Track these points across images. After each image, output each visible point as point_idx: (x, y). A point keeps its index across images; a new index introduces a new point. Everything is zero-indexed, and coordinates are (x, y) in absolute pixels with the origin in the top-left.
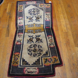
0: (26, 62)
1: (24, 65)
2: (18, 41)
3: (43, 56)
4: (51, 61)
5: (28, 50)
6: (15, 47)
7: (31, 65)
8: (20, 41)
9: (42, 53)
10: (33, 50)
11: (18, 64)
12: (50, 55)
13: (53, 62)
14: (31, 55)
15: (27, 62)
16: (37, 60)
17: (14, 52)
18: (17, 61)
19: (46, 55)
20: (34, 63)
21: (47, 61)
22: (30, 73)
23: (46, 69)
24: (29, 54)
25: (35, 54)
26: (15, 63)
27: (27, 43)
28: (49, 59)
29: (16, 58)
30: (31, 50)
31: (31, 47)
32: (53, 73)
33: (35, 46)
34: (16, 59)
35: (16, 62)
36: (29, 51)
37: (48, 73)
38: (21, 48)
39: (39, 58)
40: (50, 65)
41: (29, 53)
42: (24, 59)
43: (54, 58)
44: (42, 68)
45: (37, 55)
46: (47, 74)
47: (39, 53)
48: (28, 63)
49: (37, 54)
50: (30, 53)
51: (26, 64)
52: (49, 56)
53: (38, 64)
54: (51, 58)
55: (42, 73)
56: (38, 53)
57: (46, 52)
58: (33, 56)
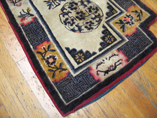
0: (81, 52)
1: (83, 61)
2: (23, 17)
3: (106, 18)
4: (131, 20)
5: (65, 23)
6: (24, 33)
7: (99, 53)
8: (29, 13)
9: (101, 15)
10: (77, 17)
11: (65, 70)
12: (119, 9)
13: (138, 21)
14: (80, 30)
15: (84, 51)
16: (103, 35)
17: (31, 47)
18: (57, 64)
19: (113, 14)
20: (101, 44)
21: (126, 25)
22: (111, 73)
23: (136, 41)
24: (73, 30)
25: (87, 23)
26: (57, 72)
27: (49, 9)
28: (125, 18)
29: (48, 58)
30: (73, 20)
31: (67, 14)
32: (154, 41)
33: (75, 6)
34: (51, 60)
35: (58, 69)
36: (69, 23)
37: (146, 48)
38: (41, 27)
39: (104, 27)
40: (137, 29)
41: (72, 28)
42: (71, 48)
43: (133, 12)
44: (127, 44)
45: (93, 23)
46: (146, 51)
47: (96, 17)
48: (87, 52)
49: (94, 21)
50: (74, 26)
51: (85, 59)
52: (120, 14)
53: (113, 40)
54: (128, 14)
55: (134, 56)
56: (93, 19)
57: (108, 7)
58: (86, 30)
